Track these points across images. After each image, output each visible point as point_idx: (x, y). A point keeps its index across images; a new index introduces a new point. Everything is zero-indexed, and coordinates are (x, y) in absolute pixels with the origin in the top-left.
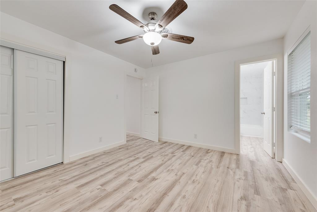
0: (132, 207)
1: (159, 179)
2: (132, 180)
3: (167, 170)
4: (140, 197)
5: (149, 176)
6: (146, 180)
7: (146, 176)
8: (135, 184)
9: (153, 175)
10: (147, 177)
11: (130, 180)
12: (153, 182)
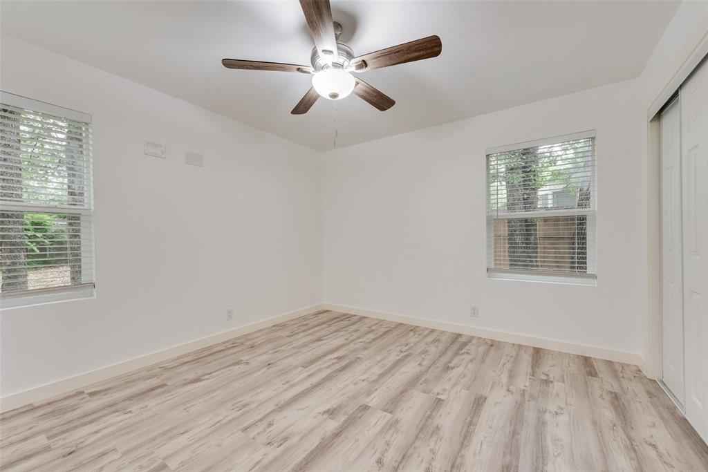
0: (364, 373)
1: (319, 413)
2: (385, 411)
3: (286, 445)
4: (357, 383)
5: (345, 422)
6: (350, 409)
7: (351, 421)
8: (373, 401)
9: (333, 425)
10: (349, 419)
11: (387, 409)
12: (335, 406)
